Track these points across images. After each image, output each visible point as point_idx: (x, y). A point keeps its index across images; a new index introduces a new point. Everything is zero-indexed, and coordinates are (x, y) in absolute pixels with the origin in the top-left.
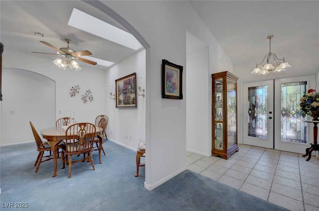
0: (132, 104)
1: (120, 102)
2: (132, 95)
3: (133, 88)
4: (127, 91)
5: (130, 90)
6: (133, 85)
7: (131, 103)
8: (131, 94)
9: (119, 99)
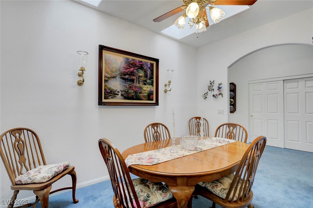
0: (146, 100)
1: (111, 93)
2: (146, 86)
3: (149, 77)
4: (134, 78)
5: (143, 79)
6: (149, 72)
7: (143, 98)
8: (145, 84)
9: (105, 86)
